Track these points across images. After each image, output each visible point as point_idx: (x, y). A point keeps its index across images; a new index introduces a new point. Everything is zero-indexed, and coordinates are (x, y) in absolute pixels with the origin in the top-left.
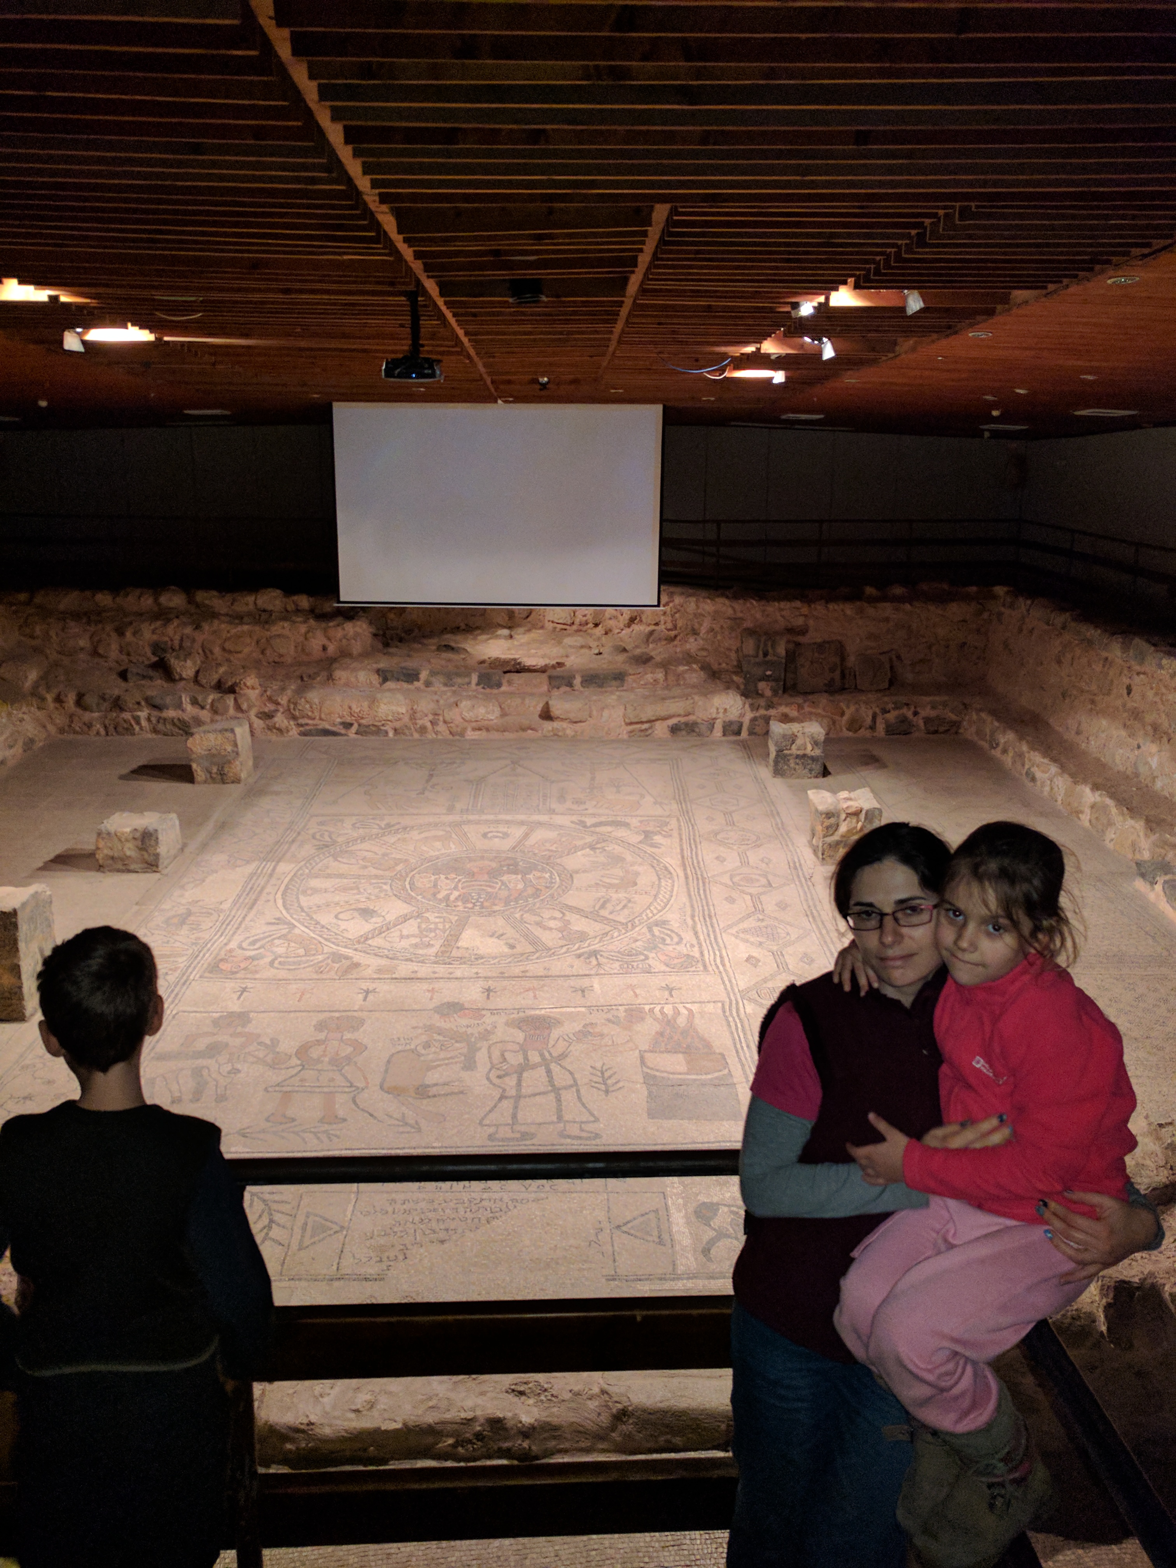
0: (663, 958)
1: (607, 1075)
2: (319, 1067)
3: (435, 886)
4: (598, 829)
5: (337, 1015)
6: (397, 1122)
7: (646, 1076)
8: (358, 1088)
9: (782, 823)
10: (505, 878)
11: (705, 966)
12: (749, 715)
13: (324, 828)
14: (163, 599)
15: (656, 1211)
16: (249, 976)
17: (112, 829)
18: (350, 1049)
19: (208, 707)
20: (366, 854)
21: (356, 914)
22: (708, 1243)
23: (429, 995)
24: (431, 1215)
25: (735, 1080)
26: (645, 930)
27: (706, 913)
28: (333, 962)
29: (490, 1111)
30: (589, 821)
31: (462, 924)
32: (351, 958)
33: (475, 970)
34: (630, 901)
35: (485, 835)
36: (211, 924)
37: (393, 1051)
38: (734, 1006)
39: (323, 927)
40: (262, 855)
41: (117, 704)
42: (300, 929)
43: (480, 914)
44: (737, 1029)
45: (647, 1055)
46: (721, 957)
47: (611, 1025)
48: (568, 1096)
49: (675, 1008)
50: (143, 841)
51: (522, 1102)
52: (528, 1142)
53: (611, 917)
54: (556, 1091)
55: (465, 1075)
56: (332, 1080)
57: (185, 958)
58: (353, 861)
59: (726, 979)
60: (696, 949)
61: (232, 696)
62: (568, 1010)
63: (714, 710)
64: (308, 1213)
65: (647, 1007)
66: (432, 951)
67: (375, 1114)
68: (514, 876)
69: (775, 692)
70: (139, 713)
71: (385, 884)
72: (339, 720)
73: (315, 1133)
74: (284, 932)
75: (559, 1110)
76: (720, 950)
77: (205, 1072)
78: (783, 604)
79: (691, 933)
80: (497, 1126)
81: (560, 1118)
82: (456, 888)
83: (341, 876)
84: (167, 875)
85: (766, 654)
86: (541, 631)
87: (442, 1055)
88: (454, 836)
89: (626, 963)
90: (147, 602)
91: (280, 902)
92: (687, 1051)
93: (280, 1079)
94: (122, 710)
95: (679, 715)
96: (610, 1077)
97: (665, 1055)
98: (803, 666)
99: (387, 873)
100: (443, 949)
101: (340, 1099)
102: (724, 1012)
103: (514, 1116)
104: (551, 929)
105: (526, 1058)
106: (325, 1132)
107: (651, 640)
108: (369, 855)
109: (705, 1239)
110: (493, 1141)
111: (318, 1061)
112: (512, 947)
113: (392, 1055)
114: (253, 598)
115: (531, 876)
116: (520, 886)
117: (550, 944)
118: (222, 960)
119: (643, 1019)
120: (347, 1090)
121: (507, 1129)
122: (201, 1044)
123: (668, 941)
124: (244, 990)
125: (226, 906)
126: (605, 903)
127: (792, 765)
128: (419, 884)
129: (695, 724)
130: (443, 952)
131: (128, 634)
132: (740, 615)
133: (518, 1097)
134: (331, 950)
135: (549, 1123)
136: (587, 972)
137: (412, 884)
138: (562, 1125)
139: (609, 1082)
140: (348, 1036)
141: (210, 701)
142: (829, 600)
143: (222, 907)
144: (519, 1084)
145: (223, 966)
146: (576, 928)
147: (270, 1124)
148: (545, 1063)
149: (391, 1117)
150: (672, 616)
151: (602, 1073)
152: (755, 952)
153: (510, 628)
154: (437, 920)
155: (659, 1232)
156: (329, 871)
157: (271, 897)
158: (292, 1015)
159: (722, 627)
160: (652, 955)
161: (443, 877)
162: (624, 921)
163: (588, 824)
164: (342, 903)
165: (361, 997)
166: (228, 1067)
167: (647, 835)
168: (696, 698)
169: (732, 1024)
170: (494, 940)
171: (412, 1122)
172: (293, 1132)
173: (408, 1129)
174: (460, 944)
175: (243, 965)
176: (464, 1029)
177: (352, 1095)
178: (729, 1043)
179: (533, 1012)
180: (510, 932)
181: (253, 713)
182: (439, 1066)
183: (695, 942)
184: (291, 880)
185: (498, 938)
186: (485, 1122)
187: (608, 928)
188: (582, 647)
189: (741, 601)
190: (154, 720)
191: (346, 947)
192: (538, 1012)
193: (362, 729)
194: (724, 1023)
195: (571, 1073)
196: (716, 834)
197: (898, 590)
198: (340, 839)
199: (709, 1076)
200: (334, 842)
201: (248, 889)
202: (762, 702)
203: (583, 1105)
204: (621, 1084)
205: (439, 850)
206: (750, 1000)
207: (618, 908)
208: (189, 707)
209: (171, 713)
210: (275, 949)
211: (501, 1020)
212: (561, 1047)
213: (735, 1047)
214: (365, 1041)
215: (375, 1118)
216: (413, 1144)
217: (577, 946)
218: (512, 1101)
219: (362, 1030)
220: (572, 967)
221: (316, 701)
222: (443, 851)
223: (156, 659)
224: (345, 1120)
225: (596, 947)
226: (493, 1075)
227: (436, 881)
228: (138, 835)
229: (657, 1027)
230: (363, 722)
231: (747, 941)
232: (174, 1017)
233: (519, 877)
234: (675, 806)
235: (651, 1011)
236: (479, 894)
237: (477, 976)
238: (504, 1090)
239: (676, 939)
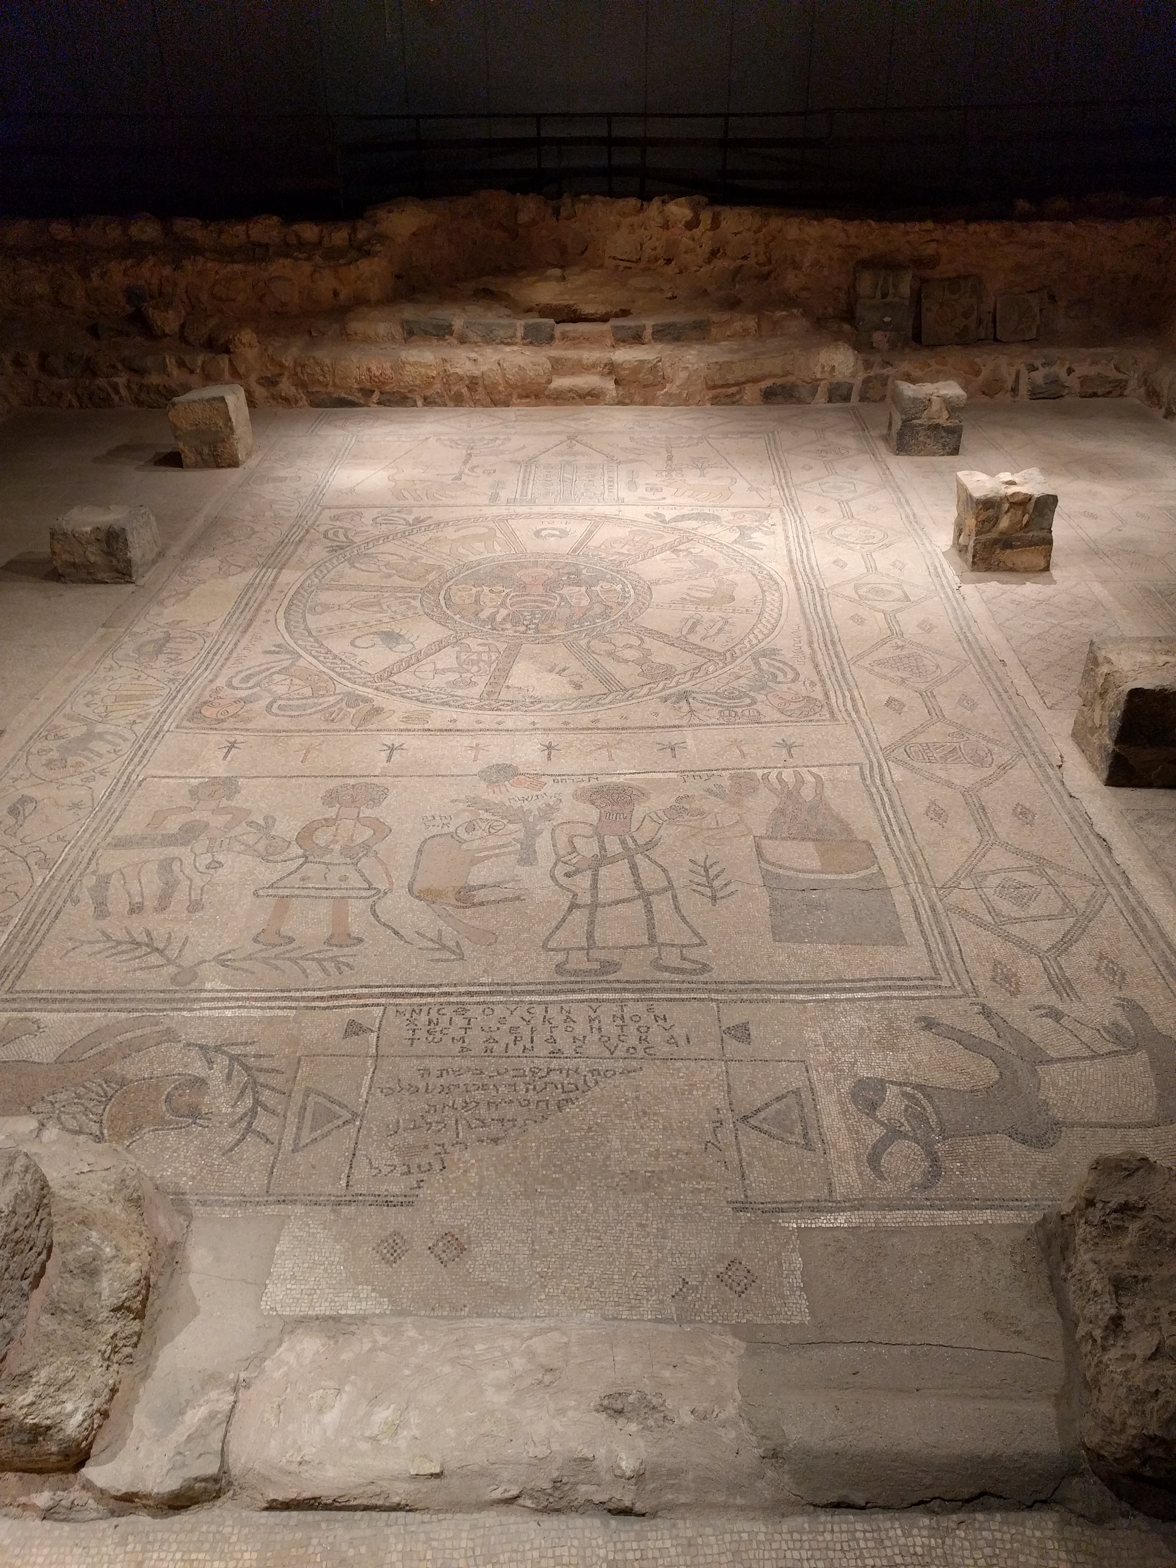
0: (776, 701)
1: (713, 872)
2: (327, 858)
3: (477, 601)
4: (680, 525)
5: (352, 781)
6: (431, 945)
7: (766, 874)
8: (379, 891)
9: (914, 515)
10: (565, 591)
11: (832, 713)
12: (862, 376)
13: (338, 524)
14: (134, 230)
15: (797, 1092)
16: (238, 725)
17: (69, 528)
18: (369, 832)
19: (198, 371)
20: (391, 557)
21: (377, 640)
22: (874, 1147)
23: (472, 754)
24: (479, 1095)
25: (889, 883)
26: (749, 662)
27: (828, 638)
28: (348, 706)
29: (557, 928)
30: (669, 514)
31: (512, 655)
32: (372, 700)
33: (530, 719)
34: (726, 623)
35: (537, 533)
36: (194, 654)
37: (427, 835)
38: (876, 770)
39: (335, 657)
40: (261, 560)
41: (90, 368)
42: (307, 660)
43: (534, 641)
44: (883, 804)
45: (765, 843)
46: (853, 699)
47: (712, 798)
48: (662, 905)
49: (797, 774)
50: (108, 544)
51: (600, 913)
52: (611, 977)
53: (703, 644)
54: (645, 896)
55: (522, 871)
56: (344, 879)
57: (159, 700)
58: (374, 568)
59: (861, 730)
60: (818, 688)
61: (226, 357)
62: (655, 775)
63: (818, 368)
64: (308, 1089)
65: (759, 773)
66: (476, 691)
67: (402, 931)
68: (577, 589)
69: (893, 346)
70: (116, 379)
71: (414, 598)
72: (356, 386)
73: (319, 961)
74: (286, 664)
75: (651, 926)
76: (849, 690)
77: (176, 866)
78: (909, 226)
79: (810, 666)
80: (567, 950)
81: (652, 938)
82: (503, 604)
83: (358, 587)
84: (143, 587)
85: (884, 296)
86: (599, 271)
87: (491, 843)
88: (498, 534)
89: (728, 708)
90: (114, 233)
91: (282, 623)
92: (820, 838)
93: (275, 877)
94: (95, 374)
95: (775, 376)
96: (717, 876)
97: (789, 843)
98: (929, 309)
99: (417, 584)
100: (489, 688)
101: (357, 907)
102: (864, 779)
103: (590, 936)
104: (627, 661)
105: (602, 848)
106: (333, 959)
107: (737, 279)
108: (394, 559)
109: (871, 1140)
110: (562, 975)
111: (327, 849)
112: (578, 686)
113: (425, 842)
114: (244, 228)
115: (598, 588)
116: (585, 602)
117: (627, 683)
118: (205, 703)
119: (755, 789)
120: (364, 893)
121: (582, 954)
122: (173, 825)
123: (781, 678)
124: (232, 746)
125: (214, 628)
126: (694, 625)
127: (921, 439)
128: (456, 599)
129: (794, 386)
130: (490, 693)
131: (94, 277)
132: (854, 241)
133: (595, 906)
134: (345, 690)
135: (638, 947)
136: (677, 723)
137: (447, 599)
138: (656, 950)
139: (716, 883)
140: (366, 812)
141: (199, 363)
142: (968, 220)
143: (209, 629)
144: (594, 886)
145: (207, 712)
146: (658, 661)
147: (259, 947)
148: (629, 855)
149: (423, 936)
150: (767, 246)
151: (707, 871)
152: (898, 693)
153: (562, 267)
154: (481, 649)
155: (805, 1128)
156: (343, 581)
157: (271, 616)
158: (293, 780)
159: (831, 258)
160: (760, 697)
161: (486, 589)
162: (721, 650)
163: (667, 518)
164: (360, 624)
165: (384, 755)
166: (207, 859)
167: (743, 531)
168: (797, 352)
169: (876, 797)
170: (553, 676)
171: (452, 944)
172: (289, 959)
173: (447, 955)
174: (510, 682)
175: (232, 710)
176: (519, 804)
177: (371, 901)
178: (875, 825)
179: (608, 780)
180: (575, 665)
181: (253, 378)
182: (487, 857)
183: (816, 678)
184: (297, 592)
185: (559, 673)
186: (552, 944)
187: (701, 660)
188: (652, 290)
189: (856, 222)
190: (135, 388)
191: (364, 685)
192: (614, 779)
193: (384, 397)
194: (866, 795)
195: (664, 870)
196: (832, 530)
197: (1060, 204)
198: (357, 539)
199: (853, 876)
200: (352, 542)
201: (242, 606)
202: (877, 359)
203: (683, 918)
204: (732, 888)
205: (481, 553)
206: (897, 761)
207: (713, 631)
208: (175, 372)
209: (155, 379)
210: (274, 688)
211: (567, 790)
212: (649, 828)
213: (884, 830)
214: (388, 821)
215: (401, 937)
216: (454, 979)
217: (661, 685)
218: (586, 912)
219: (384, 803)
220: (657, 714)
221: (327, 361)
222: (486, 555)
223: (133, 309)
224: (360, 940)
225: (687, 686)
226: (559, 871)
227: (478, 595)
228: (101, 536)
229: (774, 802)
230: (387, 388)
231: (884, 677)
232: (140, 785)
233: (583, 589)
234: (775, 493)
235: (765, 777)
236: (533, 614)
237: (534, 728)
238: (575, 895)
239: (791, 675)
